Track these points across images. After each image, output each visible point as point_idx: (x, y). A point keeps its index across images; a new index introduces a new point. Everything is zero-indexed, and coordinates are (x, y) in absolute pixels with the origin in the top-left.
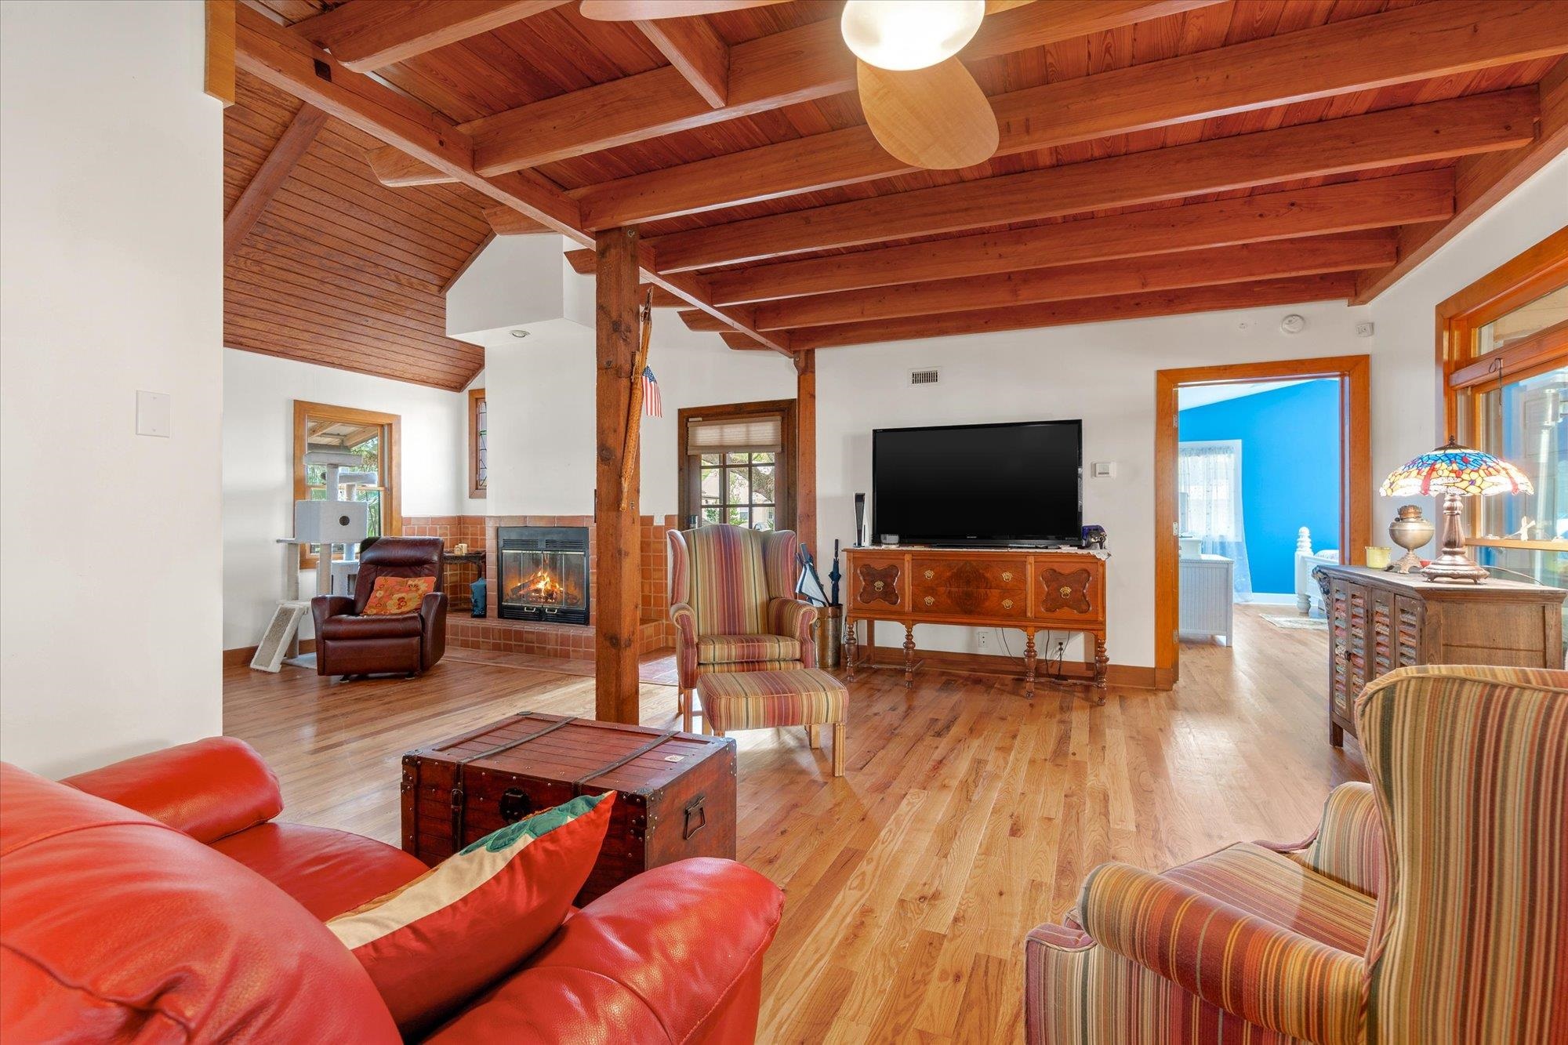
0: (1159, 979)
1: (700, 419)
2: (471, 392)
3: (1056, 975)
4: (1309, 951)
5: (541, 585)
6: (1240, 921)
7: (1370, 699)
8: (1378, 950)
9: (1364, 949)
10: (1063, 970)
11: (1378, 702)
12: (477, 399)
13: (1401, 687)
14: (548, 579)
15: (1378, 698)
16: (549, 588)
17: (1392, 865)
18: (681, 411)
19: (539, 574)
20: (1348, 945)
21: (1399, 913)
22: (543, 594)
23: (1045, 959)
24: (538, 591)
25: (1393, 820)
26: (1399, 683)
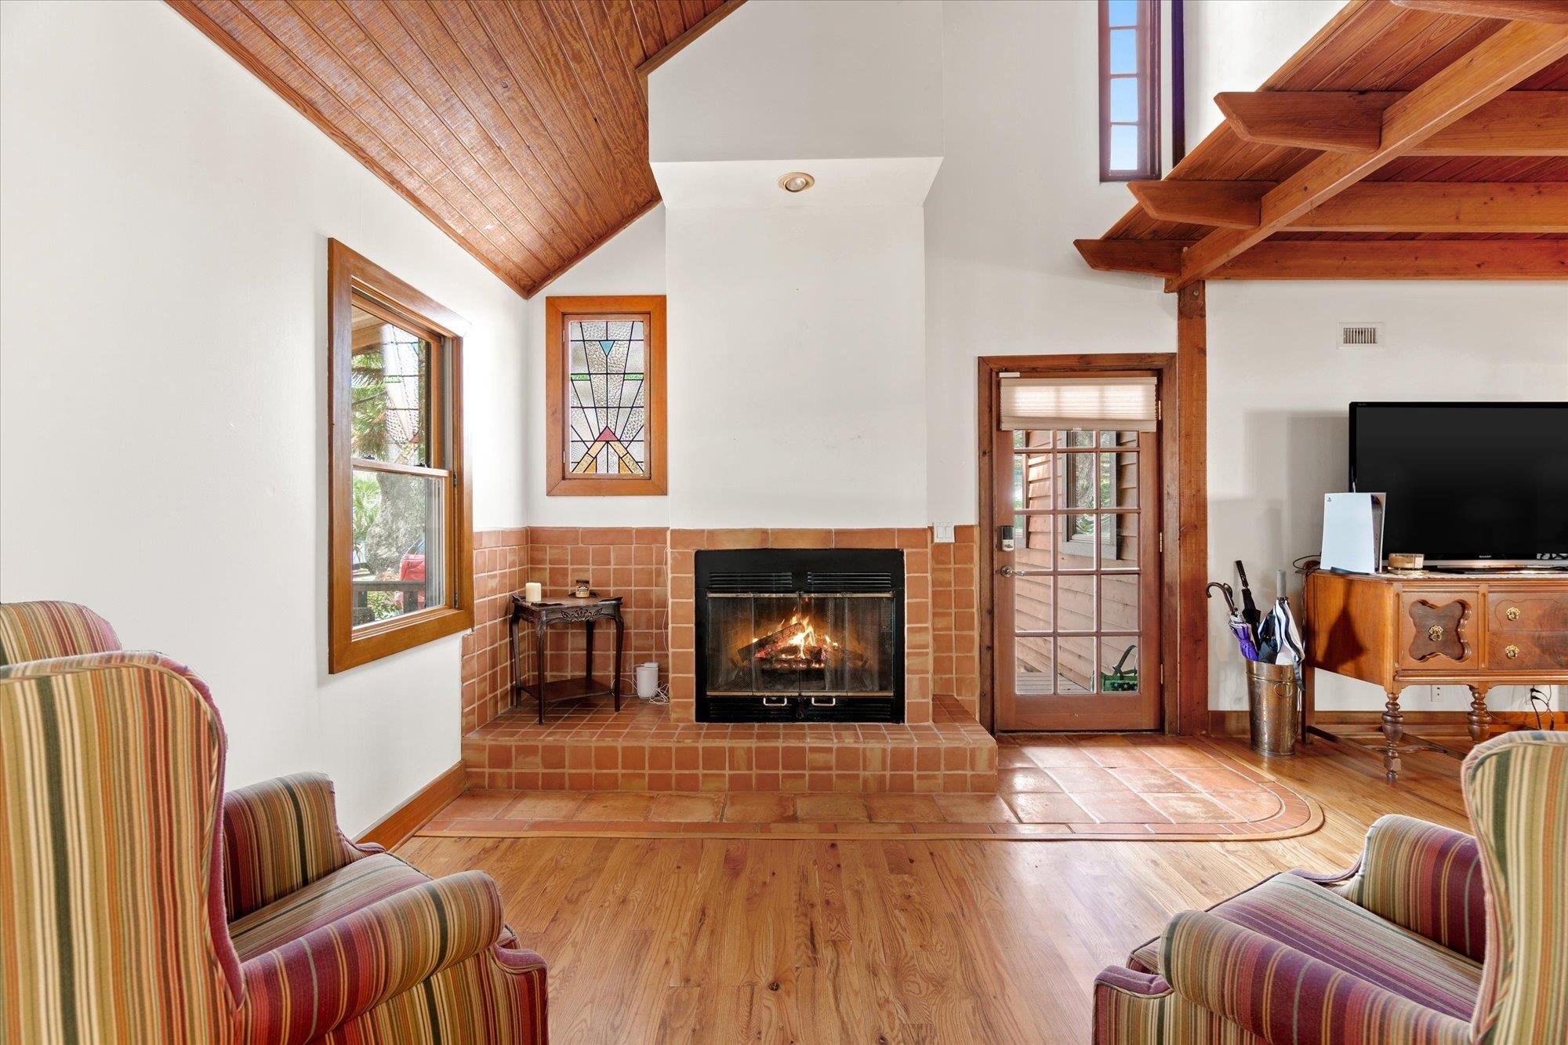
0: (1242, 1031)
1: (1018, 374)
2: (551, 302)
3: (1128, 1022)
4: (1409, 1015)
5: (798, 640)
6: (1332, 979)
7: (1482, 763)
8: (1488, 1020)
9: (1470, 1016)
10: (1136, 1016)
11: (1490, 767)
12: (564, 314)
13: (1517, 754)
14: (810, 629)
15: (1491, 763)
16: (813, 644)
17: (1505, 933)
18: (982, 361)
19: (794, 620)
20: (1451, 1010)
21: (1514, 982)
22: (802, 655)
23: (1116, 1004)
24: (794, 650)
25: (1507, 888)
26: (1515, 749)
